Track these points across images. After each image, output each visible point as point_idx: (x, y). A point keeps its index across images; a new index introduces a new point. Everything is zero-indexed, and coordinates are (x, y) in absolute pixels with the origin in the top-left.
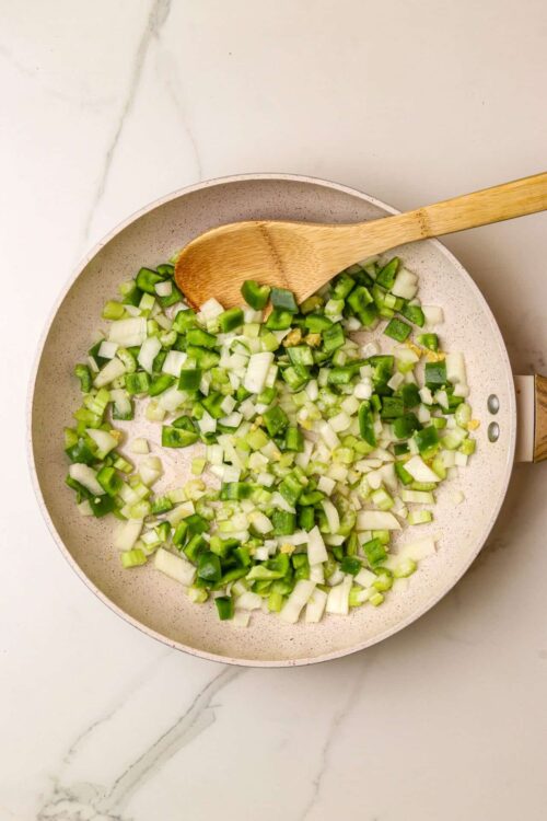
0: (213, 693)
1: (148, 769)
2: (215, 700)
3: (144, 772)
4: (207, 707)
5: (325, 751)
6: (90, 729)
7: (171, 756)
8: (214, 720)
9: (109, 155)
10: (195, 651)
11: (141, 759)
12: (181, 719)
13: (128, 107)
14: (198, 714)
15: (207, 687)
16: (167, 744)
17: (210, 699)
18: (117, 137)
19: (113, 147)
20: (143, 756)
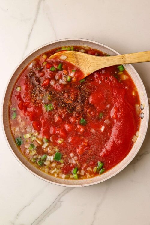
0: (61, 198)
1: (41, 220)
2: (61, 200)
3: (40, 221)
4: (59, 202)
5: (94, 215)
6: (24, 208)
7: (48, 216)
8: (61, 206)
9: (29, 36)
10: (53, 182)
11: (39, 217)
12: (51, 205)
13: (35, 21)
14: (56, 204)
15: (59, 196)
16: (47, 213)
17: (60, 199)
18: (32, 30)
19: (30, 33)
20: (40, 216)
